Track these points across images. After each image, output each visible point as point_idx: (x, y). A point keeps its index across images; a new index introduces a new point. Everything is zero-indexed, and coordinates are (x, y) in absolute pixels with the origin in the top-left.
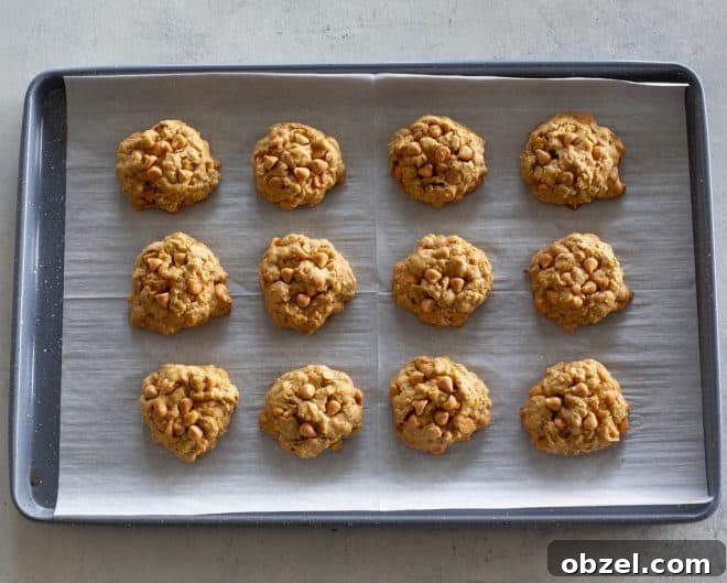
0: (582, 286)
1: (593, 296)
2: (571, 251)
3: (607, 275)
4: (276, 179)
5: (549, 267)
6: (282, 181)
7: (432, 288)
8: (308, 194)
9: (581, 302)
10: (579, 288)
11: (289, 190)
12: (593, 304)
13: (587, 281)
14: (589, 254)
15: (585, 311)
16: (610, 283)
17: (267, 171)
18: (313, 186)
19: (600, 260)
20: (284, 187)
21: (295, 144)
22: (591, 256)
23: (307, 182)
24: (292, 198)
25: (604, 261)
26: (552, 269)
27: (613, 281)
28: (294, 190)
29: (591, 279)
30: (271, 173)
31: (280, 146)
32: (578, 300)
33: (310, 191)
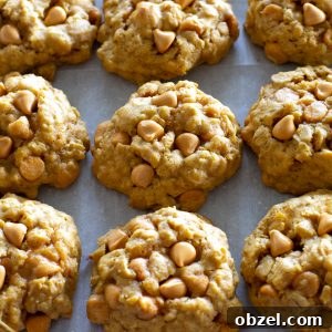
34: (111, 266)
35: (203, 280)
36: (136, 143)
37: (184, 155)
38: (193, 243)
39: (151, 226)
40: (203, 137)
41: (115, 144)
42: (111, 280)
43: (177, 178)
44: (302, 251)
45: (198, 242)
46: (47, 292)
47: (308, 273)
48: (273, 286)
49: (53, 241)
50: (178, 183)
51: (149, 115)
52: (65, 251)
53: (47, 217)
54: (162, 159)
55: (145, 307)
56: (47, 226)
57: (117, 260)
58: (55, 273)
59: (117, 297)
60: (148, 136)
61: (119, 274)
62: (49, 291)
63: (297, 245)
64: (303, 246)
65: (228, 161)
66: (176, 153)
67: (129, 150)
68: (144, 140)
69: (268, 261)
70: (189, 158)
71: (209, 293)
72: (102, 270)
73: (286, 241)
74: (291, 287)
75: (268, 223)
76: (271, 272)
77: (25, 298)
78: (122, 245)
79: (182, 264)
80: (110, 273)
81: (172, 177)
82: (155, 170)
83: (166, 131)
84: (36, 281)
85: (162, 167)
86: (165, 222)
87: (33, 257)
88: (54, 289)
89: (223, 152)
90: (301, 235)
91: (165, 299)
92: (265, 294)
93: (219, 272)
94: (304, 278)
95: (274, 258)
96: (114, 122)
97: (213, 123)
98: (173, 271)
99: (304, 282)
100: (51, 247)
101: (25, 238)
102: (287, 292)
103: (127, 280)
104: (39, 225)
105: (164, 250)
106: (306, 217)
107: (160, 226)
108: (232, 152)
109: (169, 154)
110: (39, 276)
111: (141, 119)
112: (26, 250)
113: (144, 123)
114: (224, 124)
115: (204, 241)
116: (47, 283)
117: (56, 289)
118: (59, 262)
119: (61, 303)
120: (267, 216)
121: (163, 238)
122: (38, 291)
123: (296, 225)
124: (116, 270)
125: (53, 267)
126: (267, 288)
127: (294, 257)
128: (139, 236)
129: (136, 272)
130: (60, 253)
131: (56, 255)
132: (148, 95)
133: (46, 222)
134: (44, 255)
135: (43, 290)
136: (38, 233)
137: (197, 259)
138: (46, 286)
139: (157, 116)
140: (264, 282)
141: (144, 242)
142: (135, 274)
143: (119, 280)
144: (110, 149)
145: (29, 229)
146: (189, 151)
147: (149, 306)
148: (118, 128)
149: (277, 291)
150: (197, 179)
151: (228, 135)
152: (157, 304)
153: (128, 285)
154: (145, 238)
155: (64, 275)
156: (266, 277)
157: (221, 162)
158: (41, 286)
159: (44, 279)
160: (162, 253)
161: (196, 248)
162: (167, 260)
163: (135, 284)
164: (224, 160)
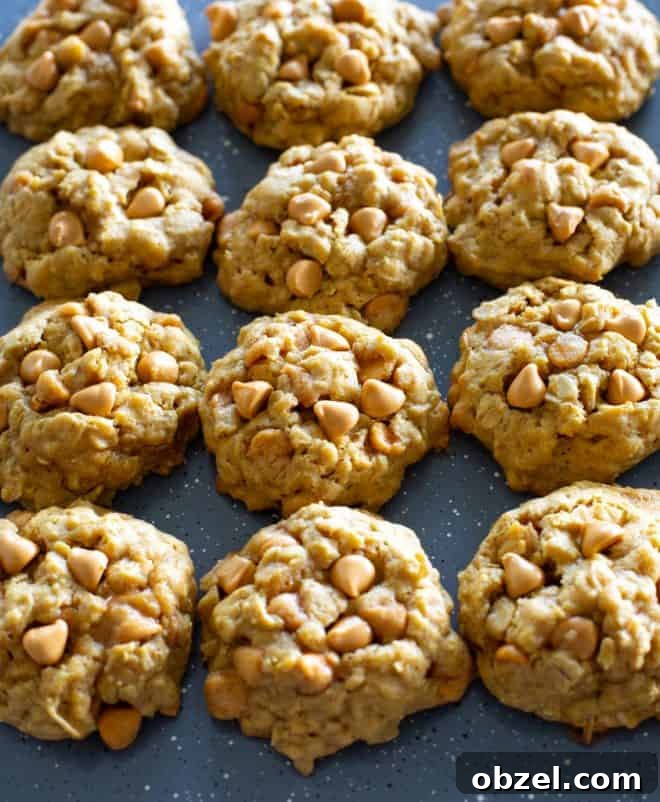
0: (328, 629)
1: (360, 654)
2: (300, 542)
3: (400, 600)
4: (269, 432)
5: (241, 583)
6: (288, 439)
7: (308, 232)
8: (358, 468)
9: (326, 673)
10: (321, 634)
11: (307, 459)
12: (358, 677)
13: (342, 617)
14: (347, 548)
15: (338, 695)
16: (408, 620)
17: (242, 420)
18: (371, 448)
19: (379, 562)
20: (291, 453)
21: (312, 348)
22: (354, 551)
23: (354, 438)
24: (315, 480)
25: (392, 564)
26: (248, 588)
27: (416, 614)
28: (320, 458)
29: (353, 610)
30: (252, 425)
31: (274, 356)
32: (317, 666)
33: (363, 459)
34: (236, 615)
35: (396, 613)
36: (289, 230)
37: (366, 240)
38: (366, 553)
39: (290, 540)
40: (393, 212)
41: (254, 239)
42: (242, 640)
43: (359, 275)
44: (560, 585)
45: (374, 551)
46: (136, 668)
47: (576, 620)
48: (518, 647)
49: (150, 583)
50: (361, 284)
51: (306, 187)
52: (171, 600)
53: (144, 541)
54: (334, 249)
55: (310, 672)
56: (143, 557)
57: (246, 604)
58: (153, 637)
59: (259, 665)
60: (308, 215)
61: (253, 627)
62: (140, 665)
63: (551, 576)
64: (560, 577)
65: (436, 243)
66: (354, 239)
67: (279, 243)
68: (300, 224)
69: (505, 606)
70: (374, 244)
71: (411, 631)
72: (222, 626)
73: (531, 571)
74: (549, 646)
75: (497, 545)
76: (511, 624)
77: (98, 677)
78: (247, 578)
79: (355, 592)
80: (238, 628)
81: (351, 274)
82: (323, 267)
83: (334, 209)
84: (119, 647)
85: (335, 261)
86: (312, 529)
87: (115, 607)
88: (148, 663)
89: (425, 231)
90: (556, 559)
91: (340, 654)
92: (506, 661)
93: (419, 593)
94: (570, 628)
95: (514, 600)
96: (248, 209)
97: (405, 189)
98: (343, 604)
99: (571, 635)
100: (147, 592)
101: (104, 577)
102: (544, 655)
103: (269, 632)
104: (127, 555)
105: (320, 575)
106: (561, 529)
107: (305, 536)
108: (439, 231)
109: (344, 240)
110: (125, 640)
111: (292, 195)
112: (104, 596)
113: (298, 199)
114: (422, 191)
115: (383, 548)
116: (137, 653)
117: (152, 664)
118: (159, 618)
119: (160, 689)
120: (494, 532)
121: (316, 555)
122: (121, 665)
123: (544, 543)
124: (247, 621)
125: (151, 626)
126: (508, 650)
127: (548, 596)
128: (276, 559)
129: (284, 617)
130: (161, 604)
131: (154, 606)
132: (297, 162)
133: (140, 550)
134: (135, 605)
135: (129, 665)
136: (127, 570)
137: (379, 578)
138: (135, 658)
139: (318, 187)
140: (502, 642)
141: (286, 568)
142: (281, 621)
143: (256, 637)
144: (247, 248)
145: (112, 560)
146: (373, 234)
147: (316, 669)
148: (256, 214)
149: (527, 655)
150: (391, 274)
151: (430, 206)
152: (329, 663)
153: (274, 641)
154: (285, 561)
155: (167, 641)
156: (504, 633)
157: (426, 245)
158: (127, 656)
159: (132, 645)
160: (318, 580)
161: (373, 560)
162: (329, 590)
163: (285, 637)
164: (430, 243)
